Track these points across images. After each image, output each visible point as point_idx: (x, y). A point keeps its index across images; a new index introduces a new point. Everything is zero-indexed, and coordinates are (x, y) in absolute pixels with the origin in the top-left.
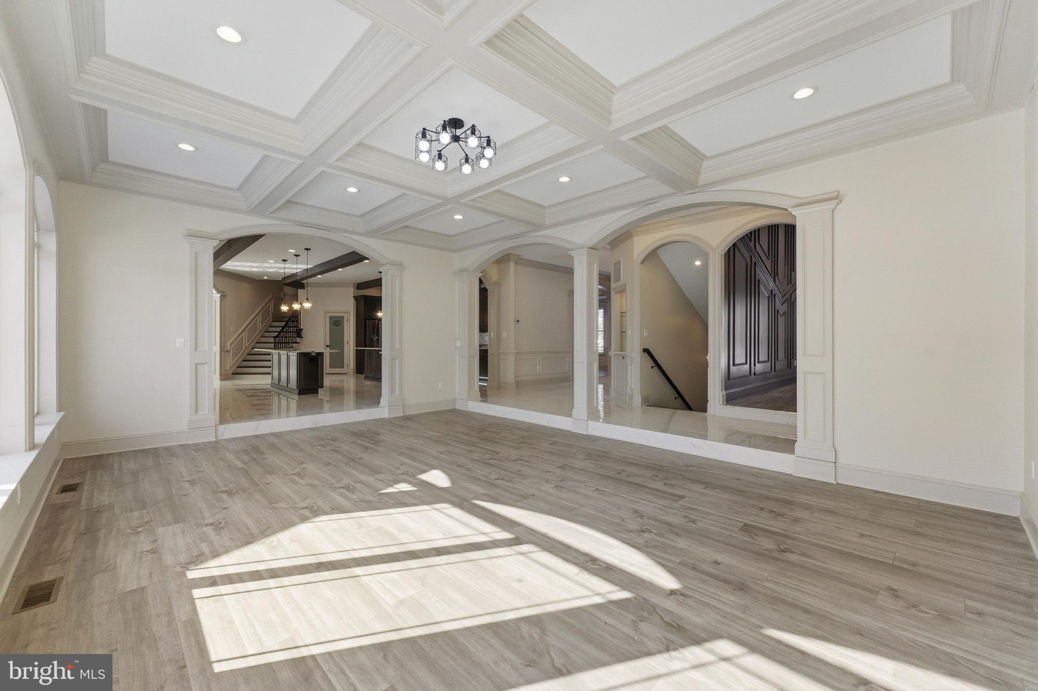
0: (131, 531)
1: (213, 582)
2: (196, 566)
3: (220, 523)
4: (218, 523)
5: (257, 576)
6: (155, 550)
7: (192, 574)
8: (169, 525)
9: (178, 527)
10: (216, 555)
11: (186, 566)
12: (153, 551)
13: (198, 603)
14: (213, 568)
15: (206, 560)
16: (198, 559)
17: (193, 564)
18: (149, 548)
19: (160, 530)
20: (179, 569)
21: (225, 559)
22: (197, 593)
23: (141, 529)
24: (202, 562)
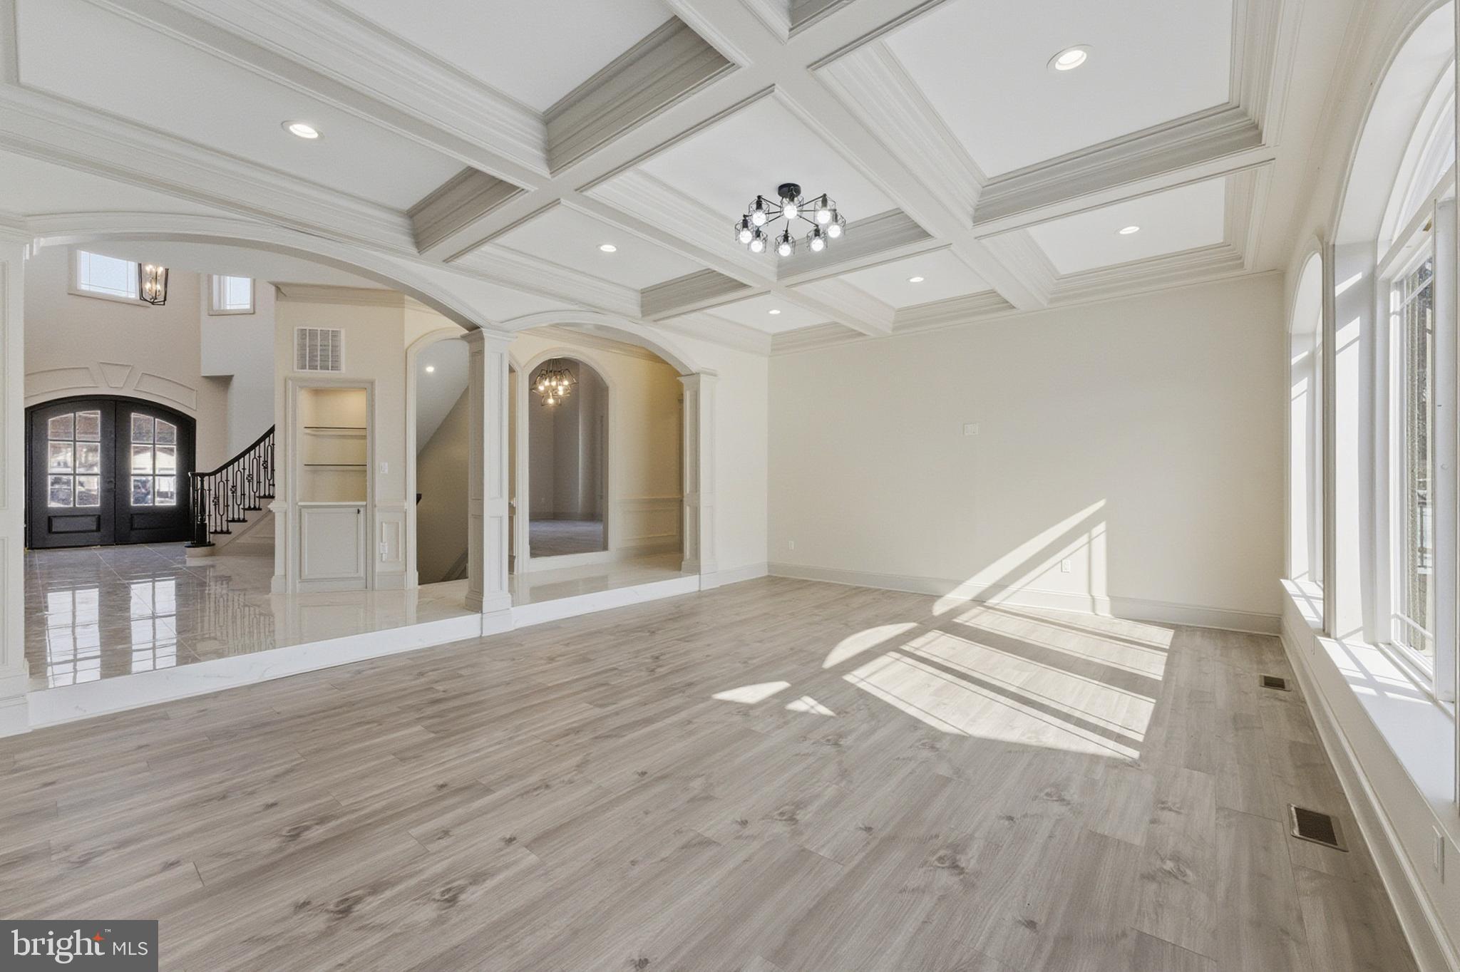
0: (1189, 872)
1: (1120, 739)
2: (1125, 759)
3: (1047, 794)
4: (1052, 797)
5: (1080, 723)
6: (1160, 805)
7: (1135, 754)
8: (1119, 841)
9: (1105, 829)
10: (1095, 758)
11: (1132, 764)
12: (1162, 805)
13: (1144, 731)
14: (1109, 749)
15: (1109, 758)
16: (1115, 764)
17: (1127, 762)
18: (1166, 813)
19: (1138, 840)
20: (1143, 766)
21: (1091, 748)
22: (1140, 738)
23: (1169, 865)
24: (1115, 759)
